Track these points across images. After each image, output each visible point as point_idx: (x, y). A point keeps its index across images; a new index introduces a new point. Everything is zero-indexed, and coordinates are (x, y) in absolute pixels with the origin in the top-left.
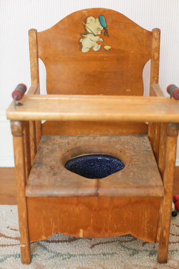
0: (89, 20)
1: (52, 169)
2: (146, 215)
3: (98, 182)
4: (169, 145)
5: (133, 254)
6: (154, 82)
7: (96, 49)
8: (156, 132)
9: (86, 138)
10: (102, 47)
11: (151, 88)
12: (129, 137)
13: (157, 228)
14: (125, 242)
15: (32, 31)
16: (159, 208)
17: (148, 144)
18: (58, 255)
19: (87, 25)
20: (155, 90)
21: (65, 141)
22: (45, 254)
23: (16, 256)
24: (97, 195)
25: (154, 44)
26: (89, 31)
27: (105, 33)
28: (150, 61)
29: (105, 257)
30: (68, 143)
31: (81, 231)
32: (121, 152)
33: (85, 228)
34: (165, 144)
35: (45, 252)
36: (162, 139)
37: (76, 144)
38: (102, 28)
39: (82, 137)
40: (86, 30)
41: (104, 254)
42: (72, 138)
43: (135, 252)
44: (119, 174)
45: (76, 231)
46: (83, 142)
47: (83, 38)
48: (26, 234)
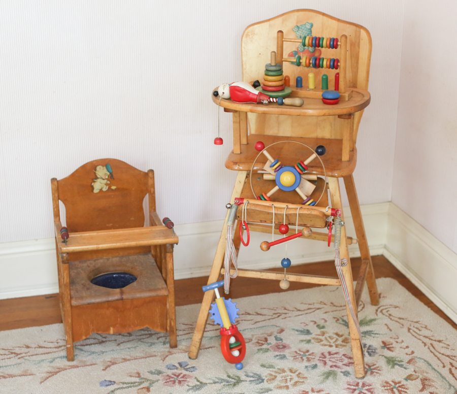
0: (98, 168)
1: (85, 286)
2: (157, 311)
3: (121, 290)
4: (168, 259)
5: (151, 345)
6: (153, 210)
7: (104, 190)
8: (158, 250)
9: (102, 261)
10: (109, 188)
11: (151, 217)
12: (136, 257)
13: (167, 320)
14: (143, 339)
15: (53, 180)
16: (166, 305)
17: (153, 261)
18: (93, 353)
19: (97, 172)
20: (154, 218)
21: (85, 265)
22: (83, 354)
23: (61, 357)
24: (122, 299)
25: (150, 182)
26: (99, 177)
27: (111, 177)
28: (148, 194)
29: (129, 350)
30: (89, 266)
31: (112, 328)
32: (132, 268)
33: (114, 326)
34: (165, 258)
35: (82, 352)
36: (163, 255)
37: (94, 266)
38: (109, 174)
39: (98, 260)
40: (96, 176)
41: (129, 348)
42: (89, 262)
43: (152, 344)
44: (135, 284)
45: (108, 329)
46: (99, 264)
47: (94, 182)
48: (71, 336)
